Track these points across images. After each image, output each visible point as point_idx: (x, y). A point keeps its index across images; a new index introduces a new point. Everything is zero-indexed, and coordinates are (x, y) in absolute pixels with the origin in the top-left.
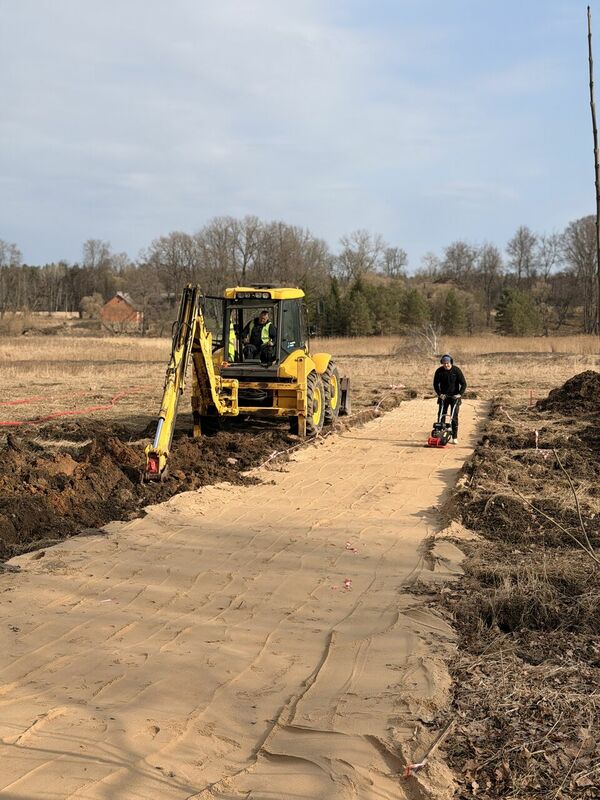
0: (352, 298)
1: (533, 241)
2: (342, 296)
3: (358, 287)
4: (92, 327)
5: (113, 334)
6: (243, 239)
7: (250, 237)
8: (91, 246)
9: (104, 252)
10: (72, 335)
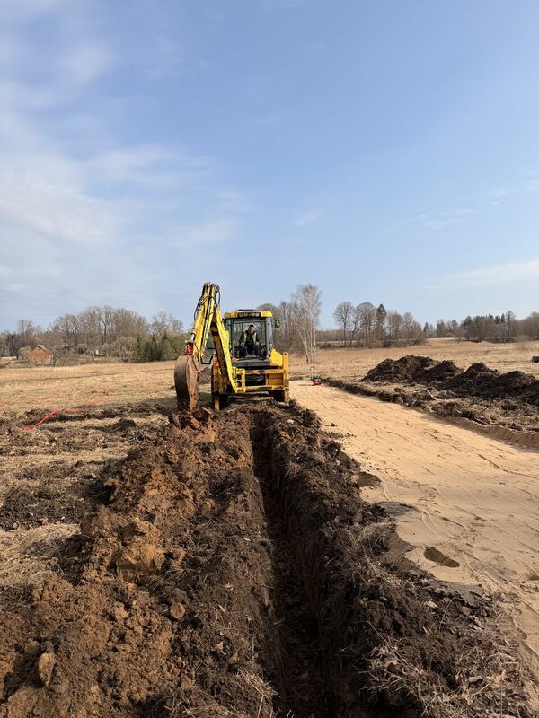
0: (163, 342)
2: (157, 342)
3: (165, 338)
4: (25, 363)
5: (37, 366)
6: (103, 317)
7: (107, 317)
8: (22, 323)
9: (29, 326)
10: (14, 368)
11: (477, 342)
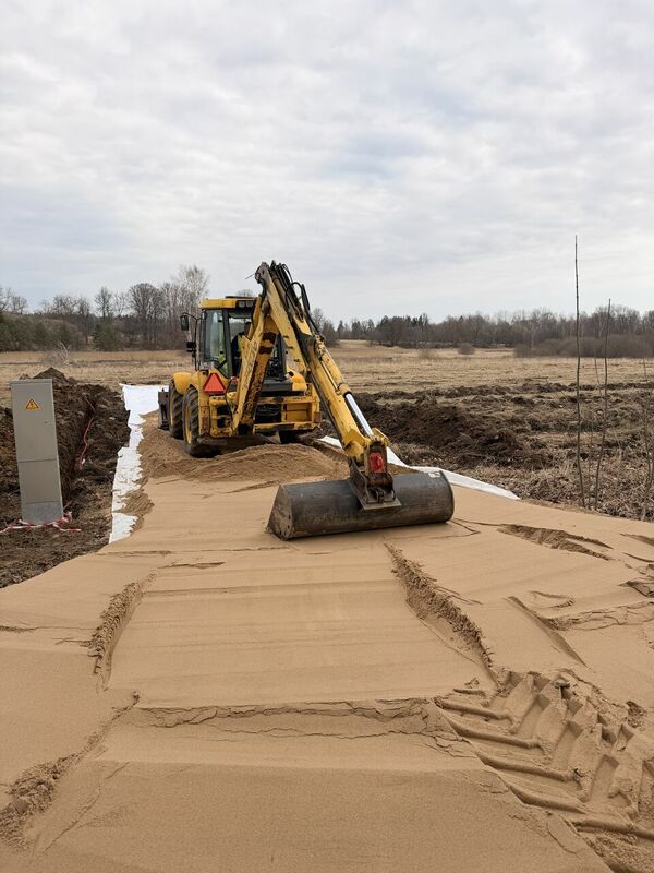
1: (110, 296)
11: (389, 346)
